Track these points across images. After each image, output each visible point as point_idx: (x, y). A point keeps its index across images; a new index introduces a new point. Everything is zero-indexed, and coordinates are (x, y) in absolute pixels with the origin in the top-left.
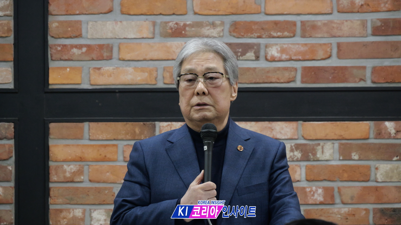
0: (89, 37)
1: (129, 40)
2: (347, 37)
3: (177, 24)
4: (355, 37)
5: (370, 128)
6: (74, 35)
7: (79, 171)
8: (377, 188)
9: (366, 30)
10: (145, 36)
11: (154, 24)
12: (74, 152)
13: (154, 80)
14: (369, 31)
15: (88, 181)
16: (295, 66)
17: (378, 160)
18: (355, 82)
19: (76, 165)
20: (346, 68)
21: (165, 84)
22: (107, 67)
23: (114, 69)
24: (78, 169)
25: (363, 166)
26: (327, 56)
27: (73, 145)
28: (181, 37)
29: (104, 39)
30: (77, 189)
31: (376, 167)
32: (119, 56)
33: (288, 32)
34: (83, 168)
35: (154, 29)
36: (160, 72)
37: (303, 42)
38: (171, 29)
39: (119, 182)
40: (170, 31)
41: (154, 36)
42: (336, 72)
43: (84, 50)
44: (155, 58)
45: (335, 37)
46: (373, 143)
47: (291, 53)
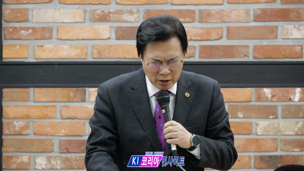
0: (34, 21)
1: (65, 24)
2: (235, 22)
3: (102, 11)
4: (240, 22)
5: (252, 93)
6: (23, 20)
7: (25, 126)
8: (257, 140)
9: (249, 18)
10: (78, 21)
11: (85, 11)
12: (22, 111)
13: (85, 55)
14: (252, 18)
15: (33, 134)
16: (194, 45)
17: (258, 118)
18: (241, 57)
19: (23, 121)
20: (233, 47)
21: (93, 58)
22: (49, 45)
23: (53, 46)
24: (25, 124)
25: (246, 123)
26: (219, 37)
27: (21, 106)
28: (106, 22)
29: (46, 23)
30: (24, 140)
31: (257, 123)
32: (57, 36)
33: (189, 19)
34: (29, 124)
35: (85, 16)
36: (90, 49)
37: (200, 26)
38: (99, 15)
39: (57, 135)
40: (97, 17)
41: (85, 21)
42: (226, 49)
43: (30, 31)
44: (86, 38)
45: (225, 22)
46: (254, 105)
47: (191, 34)
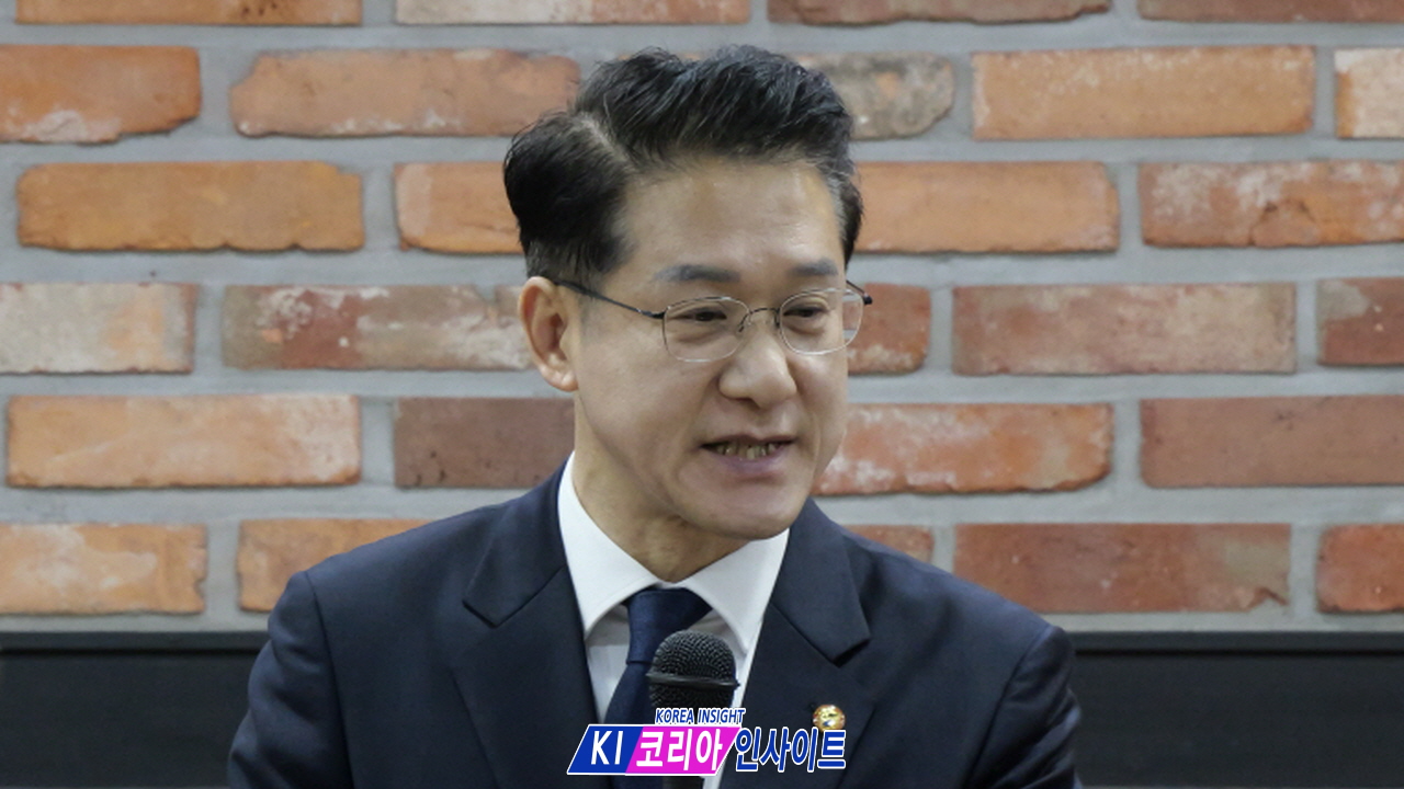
1: (58, 381)
2: (1194, 372)
3: (309, 297)
4: (1232, 372)
9: (1293, 339)
10: (143, 360)
11: (192, 298)
13: (190, 589)
14: (1309, 341)
16: (924, 522)
18: (1234, 607)
20: (1183, 535)
21: (245, 610)
26: (1089, 472)
28: (330, 368)
32: (6, 464)
33: (887, 346)
35: (191, 327)
36: (222, 549)
37: (963, 400)
38: (282, 324)
40: (275, 336)
41: (192, 362)
42: (1135, 553)
44: (198, 473)
45: (1129, 371)
47: (902, 452)
